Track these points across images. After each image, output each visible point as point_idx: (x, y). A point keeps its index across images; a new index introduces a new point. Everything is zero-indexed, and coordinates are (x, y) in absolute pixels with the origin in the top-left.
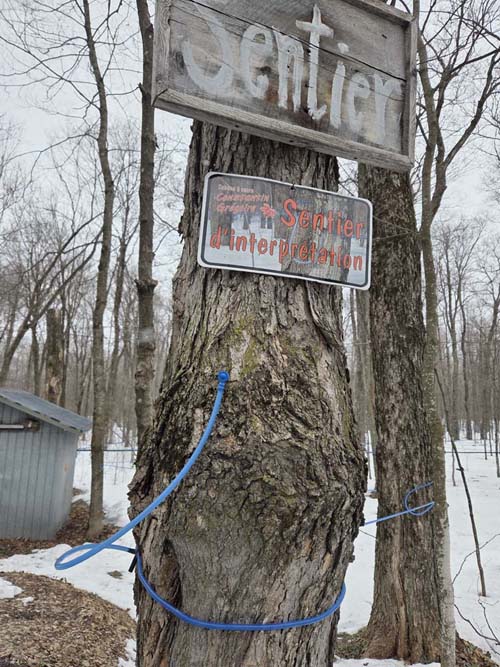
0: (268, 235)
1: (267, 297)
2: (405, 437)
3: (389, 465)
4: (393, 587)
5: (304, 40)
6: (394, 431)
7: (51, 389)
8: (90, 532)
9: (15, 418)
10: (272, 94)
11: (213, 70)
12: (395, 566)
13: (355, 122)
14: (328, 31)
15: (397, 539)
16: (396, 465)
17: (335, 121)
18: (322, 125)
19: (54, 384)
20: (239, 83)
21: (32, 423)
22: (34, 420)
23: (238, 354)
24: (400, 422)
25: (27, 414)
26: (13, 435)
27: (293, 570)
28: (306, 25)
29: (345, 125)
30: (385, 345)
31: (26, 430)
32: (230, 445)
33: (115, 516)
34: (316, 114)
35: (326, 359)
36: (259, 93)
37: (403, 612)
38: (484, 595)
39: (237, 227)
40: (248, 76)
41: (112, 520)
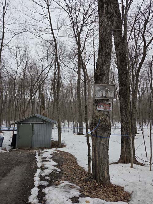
0: (102, 107)
1: (103, 113)
2: (126, 124)
3: (123, 129)
4: (124, 151)
5: (105, 90)
6: (124, 123)
7: (43, 113)
8: (59, 146)
9: (41, 121)
10: (102, 96)
11: (98, 95)
12: (124, 147)
13: (110, 96)
14: (107, 89)
15: (125, 143)
16: (125, 129)
17: (108, 96)
18: (107, 97)
19: (44, 112)
20: (100, 96)
21: (44, 122)
22: (45, 121)
23: (100, 117)
24: (125, 121)
25: (44, 120)
26: (41, 124)
27: (105, 133)
28: (105, 89)
29: (109, 97)
30: (122, 106)
31: (43, 123)
32: (101, 124)
33: (63, 143)
34: (106, 96)
35: (108, 117)
36: (101, 96)
37: (126, 155)
38: (147, 157)
39: (100, 106)
40: (100, 95)
41: (62, 144)
